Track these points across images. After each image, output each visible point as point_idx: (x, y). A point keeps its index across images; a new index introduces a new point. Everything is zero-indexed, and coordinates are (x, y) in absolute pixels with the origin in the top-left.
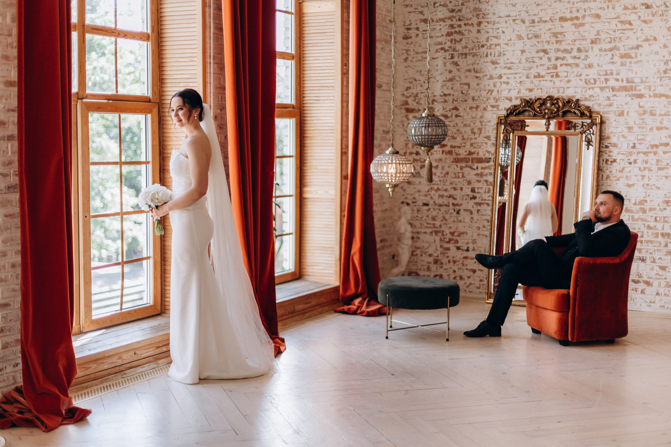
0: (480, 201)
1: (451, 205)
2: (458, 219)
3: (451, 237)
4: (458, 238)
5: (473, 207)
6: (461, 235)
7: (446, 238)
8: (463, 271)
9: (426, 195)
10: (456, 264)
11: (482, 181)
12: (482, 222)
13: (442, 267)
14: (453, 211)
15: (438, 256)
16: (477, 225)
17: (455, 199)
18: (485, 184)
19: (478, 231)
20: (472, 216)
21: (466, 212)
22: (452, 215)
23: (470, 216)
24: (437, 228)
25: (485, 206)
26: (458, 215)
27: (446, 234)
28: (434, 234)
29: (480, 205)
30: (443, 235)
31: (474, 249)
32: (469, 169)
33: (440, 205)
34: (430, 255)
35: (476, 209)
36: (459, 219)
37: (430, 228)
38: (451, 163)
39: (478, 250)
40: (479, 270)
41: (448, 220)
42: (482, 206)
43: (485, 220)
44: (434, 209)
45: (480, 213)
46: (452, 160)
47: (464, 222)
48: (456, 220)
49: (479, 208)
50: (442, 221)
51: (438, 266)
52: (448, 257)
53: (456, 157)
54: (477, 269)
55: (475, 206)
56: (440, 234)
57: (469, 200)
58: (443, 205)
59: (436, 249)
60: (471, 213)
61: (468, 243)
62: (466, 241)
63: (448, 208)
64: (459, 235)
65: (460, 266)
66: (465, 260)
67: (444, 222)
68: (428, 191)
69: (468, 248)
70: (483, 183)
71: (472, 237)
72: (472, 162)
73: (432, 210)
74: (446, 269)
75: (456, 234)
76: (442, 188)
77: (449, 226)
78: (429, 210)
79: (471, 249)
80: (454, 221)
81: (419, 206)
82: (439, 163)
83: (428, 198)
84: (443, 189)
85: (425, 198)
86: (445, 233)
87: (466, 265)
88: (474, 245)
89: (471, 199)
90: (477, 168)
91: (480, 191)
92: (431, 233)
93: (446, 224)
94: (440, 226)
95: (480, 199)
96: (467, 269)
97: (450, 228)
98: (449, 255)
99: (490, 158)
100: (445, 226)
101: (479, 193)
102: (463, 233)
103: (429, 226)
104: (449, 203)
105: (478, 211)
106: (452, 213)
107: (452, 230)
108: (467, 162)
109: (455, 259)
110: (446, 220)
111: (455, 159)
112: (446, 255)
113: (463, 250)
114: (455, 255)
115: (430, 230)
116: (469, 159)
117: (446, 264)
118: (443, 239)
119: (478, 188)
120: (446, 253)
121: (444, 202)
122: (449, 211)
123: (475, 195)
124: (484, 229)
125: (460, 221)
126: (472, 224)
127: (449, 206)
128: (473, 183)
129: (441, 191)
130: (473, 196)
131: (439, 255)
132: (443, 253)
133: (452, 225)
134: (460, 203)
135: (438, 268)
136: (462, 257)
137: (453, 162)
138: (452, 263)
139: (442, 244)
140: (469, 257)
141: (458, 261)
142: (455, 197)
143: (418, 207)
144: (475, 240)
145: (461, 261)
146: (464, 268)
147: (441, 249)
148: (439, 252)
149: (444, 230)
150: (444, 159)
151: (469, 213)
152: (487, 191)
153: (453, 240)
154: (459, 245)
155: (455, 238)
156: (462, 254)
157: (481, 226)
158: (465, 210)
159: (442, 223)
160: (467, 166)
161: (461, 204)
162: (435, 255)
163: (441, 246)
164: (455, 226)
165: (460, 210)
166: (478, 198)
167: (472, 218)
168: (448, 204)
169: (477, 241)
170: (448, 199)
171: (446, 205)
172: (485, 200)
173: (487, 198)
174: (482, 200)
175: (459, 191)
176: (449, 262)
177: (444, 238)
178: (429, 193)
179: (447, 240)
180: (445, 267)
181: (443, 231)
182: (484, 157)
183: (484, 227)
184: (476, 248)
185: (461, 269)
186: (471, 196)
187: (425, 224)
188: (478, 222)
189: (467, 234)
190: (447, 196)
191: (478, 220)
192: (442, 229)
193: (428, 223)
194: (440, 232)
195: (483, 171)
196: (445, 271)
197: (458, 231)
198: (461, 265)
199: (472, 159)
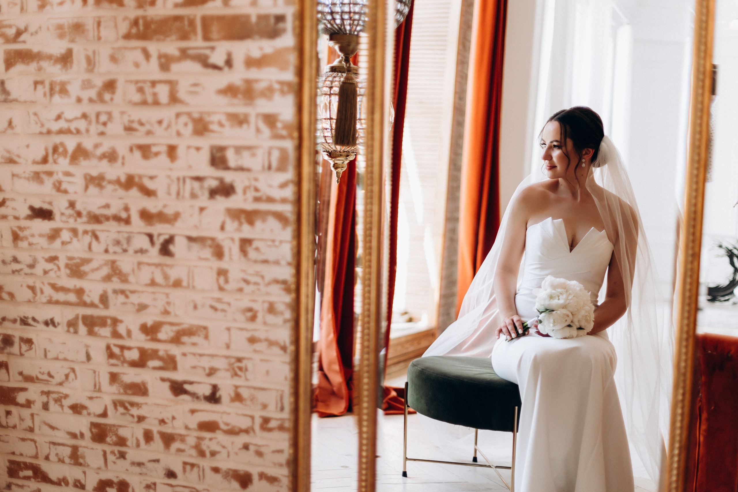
0: (250, 206)
1: (135, 218)
2: (166, 277)
3: (150, 345)
4: (175, 350)
5: (222, 228)
6: (185, 339)
7: (129, 348)
8: (202, 477)
9: (37, 177)
10: (176, 445)
11: (252, 119)
12: (262, 288)
13: (122, 455)
14: (143, 242)
15: (104, 415)
16: (246, 303)
17: (148, 193)
18: (266, 131)
19: (250, 326)
20: (223, 264)
21: (195, 246)
22: (144, 258)
23: (216, 264)
24: (92, 305)
25: (273, 223)
26: (166, 260)
27: (129, 333)
28: (82, 329)
29: (251, 223)
30: (116, 335)
31: (238, 398)
32: (195, 67)
33: (96, 219)
34: (77, 409)
35: (237, 236)
36: (174, 274)
37: (67, 303)
38: (122, 43)
39: (253, 399)
40: (262, 476)
41: (131, 279)
42: (259, 224)
43: (277, 281)
44: (74, 231)
45: (252, 254)
46: (124, 28)
47: (190, 287)
48: (159, 279)
49: (247, 231)
50: (108, 278)
51: (108, 449)
52: (141, 419)
53: (140, 13)
54: (254, 472)
55: (231, 225)
56: (106, 332)
57: (204, 200)
58: (107, 218)
59: (97, 388)
60: (219, 253)
61: (212, 372)
62: (206, 363)
63: (124, 228)
64: (176, 340)
65: (191, 456)
66: (207, 435)
67: (116, 284)
68: (45, 160)
69: (215, 388)
70: (258, 130)
71: (228, 346)
72: (206, 38)
73: (66, 235)
74: (140, 464)
75: (165, 334)
76: (96, 146)
77: (134, 299)
78: (54, 235)
79: (225, 393)
80: (153, 283)
81: (16, 218)
82: (72, 41)
83: (48, 186)
84: (99, 152)
85: (33, 187)
86: (121, 329)
87: (213, 454)
88: (237, 381)
89: (213, 193)
90: (229, 63)
91: (246, 160)
92: (72, 324)
93: (123, 292)
94: (104, 299)
95: (251, 194)
96: (216, 470)
97: (142, 307)
98: (142, 412)
99: (280, 18)
100: (121, 298)
101: (241, 169)
102: (190, 332)
103: (61, 296)
104: (127, 209)
105: (245, 243)
106: (142, 251)
107: (149, 320)
108: (184, 37)
109: (167, 429)
110: (124, 278)
111: (135, 23)
112: (134, 411)
113: (194, 396)
114: (166, 415)
115: (69, 313)
116: (192, 23)
117: (138, 445)
118: (116, 350)
119: (238, 150)
120: (132, 404)
121: (107, 206)
122: (129, 240)
123: (229, 177)
124: (271, 319)
125: (177, 284)
126: (226, 297)
127: (127, 221)
128: (214, 127)
129: (94, 162)
130: (221, 180)
131: (111, 411)
132: (122, 404)
133: (145, 299)
134: (169, 211)
135: (111, 458)
136: (194, 421)
137: (127, 37)
138: (158, 443)
139: (115, 370)
140: (222, 426)
141: (182, 439)
142: (150, 185)
143: (14, 224)
144: (239, 360)
145: (191, 441)
146: (206, 463)
147: (114, 388)
148: (107, 400)
149: (119, 317)
150: (90, 25)
151: (207, 253)
152: (275, 164)
153: (154, 354)
154: (178, 376)
155: (162, 348)
156: (193, 412)
157: (260, 307)
158: (191, 239)
159: (110, 287)
160: (184, 54)
161: (177, 216)
162: (96, 408)
163: (114, 377)
164: (161, 303)
165: (170, 240)
166: (239, 189)
167: (222, 273)
168: (124, 215)
169: (249, 365)
170: (121, 192)
171: (117, 218)
172: (270, 200)
173: (278, 194)
174: (257, 199)
175: (163, 159)
176: (148, 436)
177: (122, 348)
178: (47, 167)
179: (134, 355)
180: (132, 454)
181: (115, 321)
182: (253, 13)
183: (271, 309)
184: (245, 393)
185: (193, 465)
186: (214, 184)
187: (48, 291)
188: (248, 289)
189: (206, 337)
190: (118, 182)
191: (247, 282)
192: (111, 312)
193: (54, 286)
194: (102, 322)
195: (254, 74)
196: (137, 469)
197: (171, 324)
198: (194, 452)
199: (207, 21)
